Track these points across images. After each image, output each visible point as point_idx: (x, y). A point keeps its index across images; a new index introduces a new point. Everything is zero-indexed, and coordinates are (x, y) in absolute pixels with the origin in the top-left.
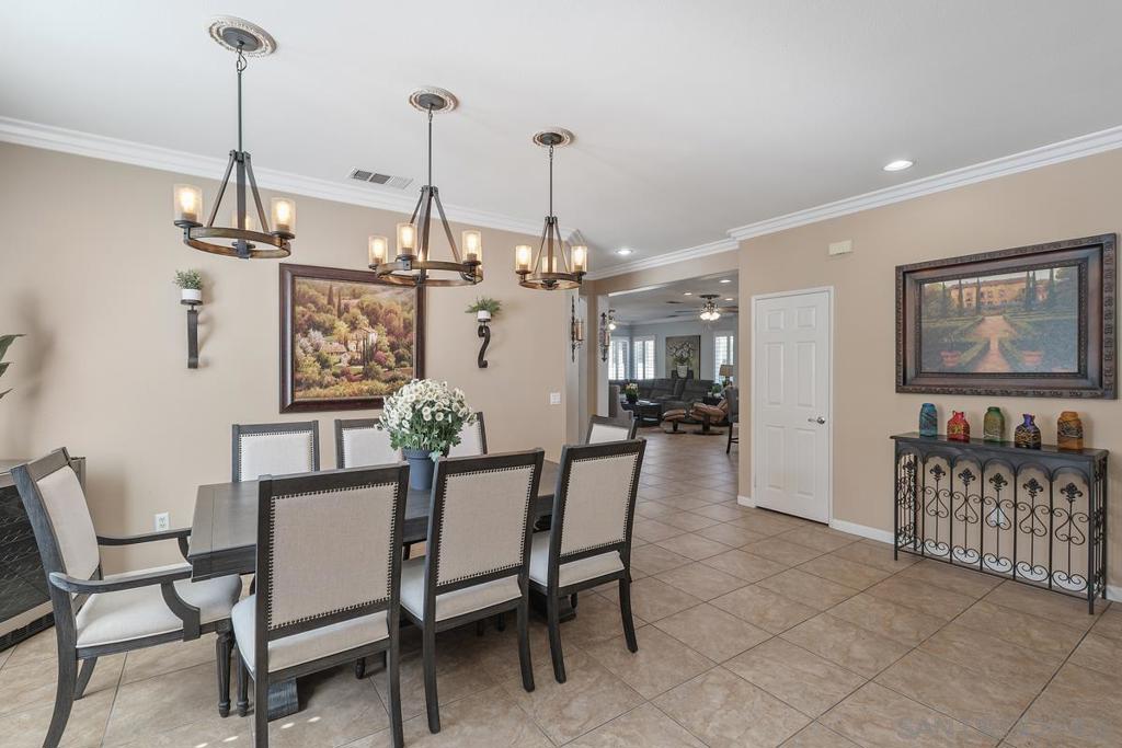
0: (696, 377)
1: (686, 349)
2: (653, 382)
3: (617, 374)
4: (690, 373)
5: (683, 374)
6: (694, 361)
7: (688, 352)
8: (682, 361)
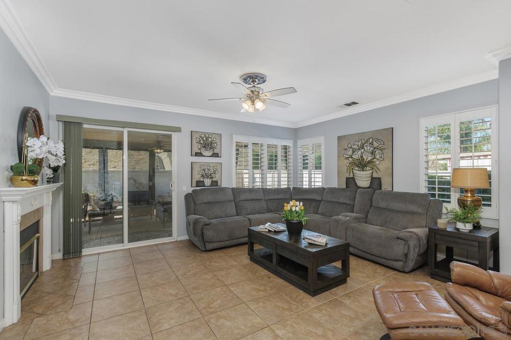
0: (386, 186)
1: (369, 148)
2: (322, 190)
3: (279, 181)
4: (376, 183)
5: (363, 179)
6: (383, 166)
7: (373, 153)
8: (362, 165)
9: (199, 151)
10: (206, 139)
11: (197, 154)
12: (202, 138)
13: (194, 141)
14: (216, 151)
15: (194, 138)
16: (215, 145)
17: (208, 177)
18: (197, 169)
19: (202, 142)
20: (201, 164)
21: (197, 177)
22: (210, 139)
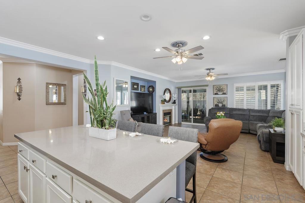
9: (216, 93)
10: (220, 88)
11: (216, 94)
12: (218, 87)
13: (214, 89)
14: (224, 92)
15: (214, 88)
16: (224, 89)
17: (220, 103)
18: (215, 100)
19: (218, 89)
20: (217, 98)
21: (216, 103)
22: (221, 87)
